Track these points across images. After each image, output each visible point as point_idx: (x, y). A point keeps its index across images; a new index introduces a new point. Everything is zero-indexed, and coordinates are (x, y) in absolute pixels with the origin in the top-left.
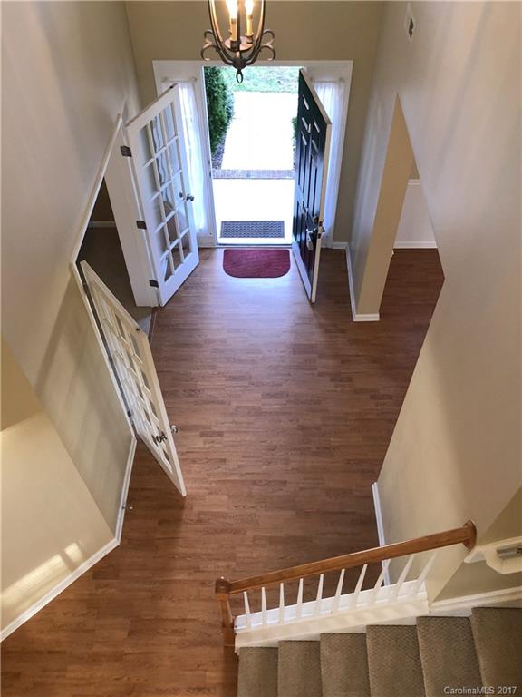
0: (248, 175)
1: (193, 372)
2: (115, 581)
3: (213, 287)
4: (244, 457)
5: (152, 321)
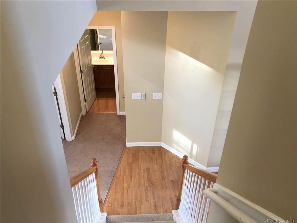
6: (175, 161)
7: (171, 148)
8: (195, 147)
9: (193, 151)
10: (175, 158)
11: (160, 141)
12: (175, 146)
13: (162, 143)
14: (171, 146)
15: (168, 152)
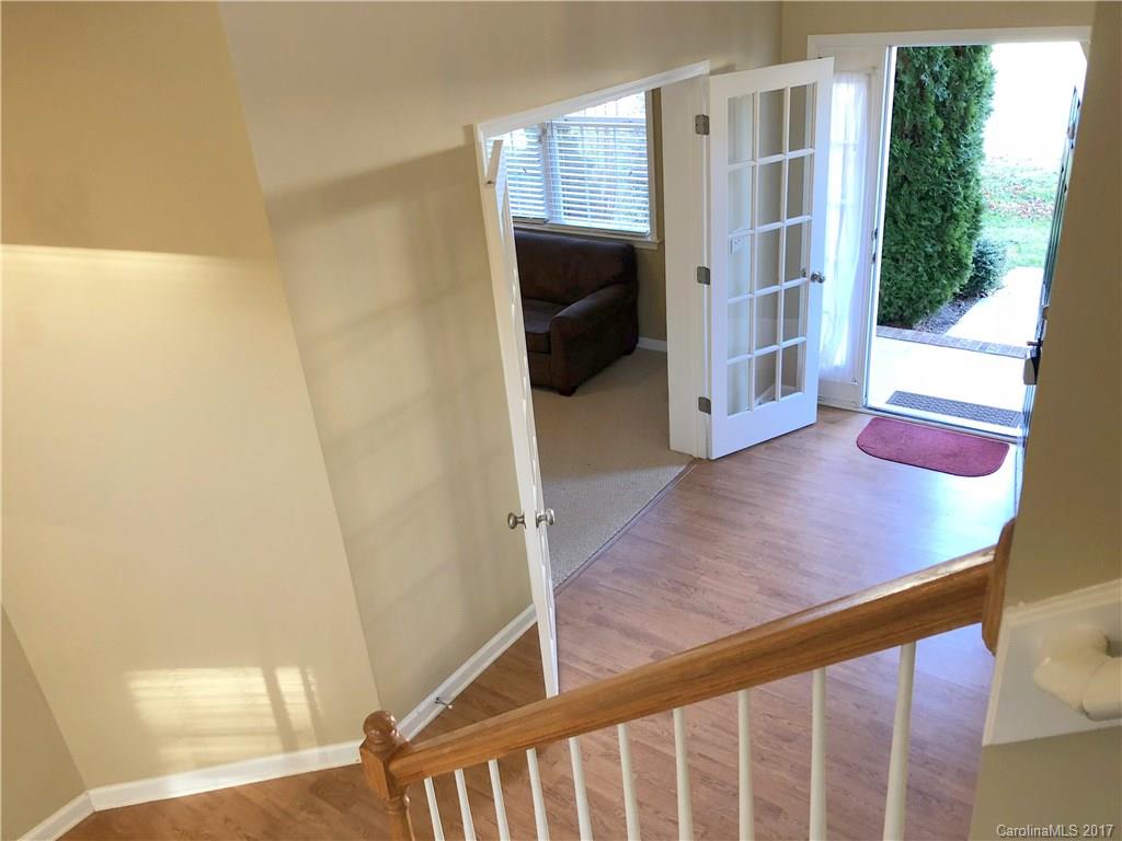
0: (983, 348)
1: (703, 559)
2: (338, 812)
3: (820, 459)
4: (713, 725)
5: (681, 474)
6: (227, 820)
7: (160, 780)
8: (290, 682)
9: (291, 709)
10: (211, 808)
11: (79, 789)
12: (180, 751)
13: (92, 793)
14: (156, 769)
15: (156, 808)
